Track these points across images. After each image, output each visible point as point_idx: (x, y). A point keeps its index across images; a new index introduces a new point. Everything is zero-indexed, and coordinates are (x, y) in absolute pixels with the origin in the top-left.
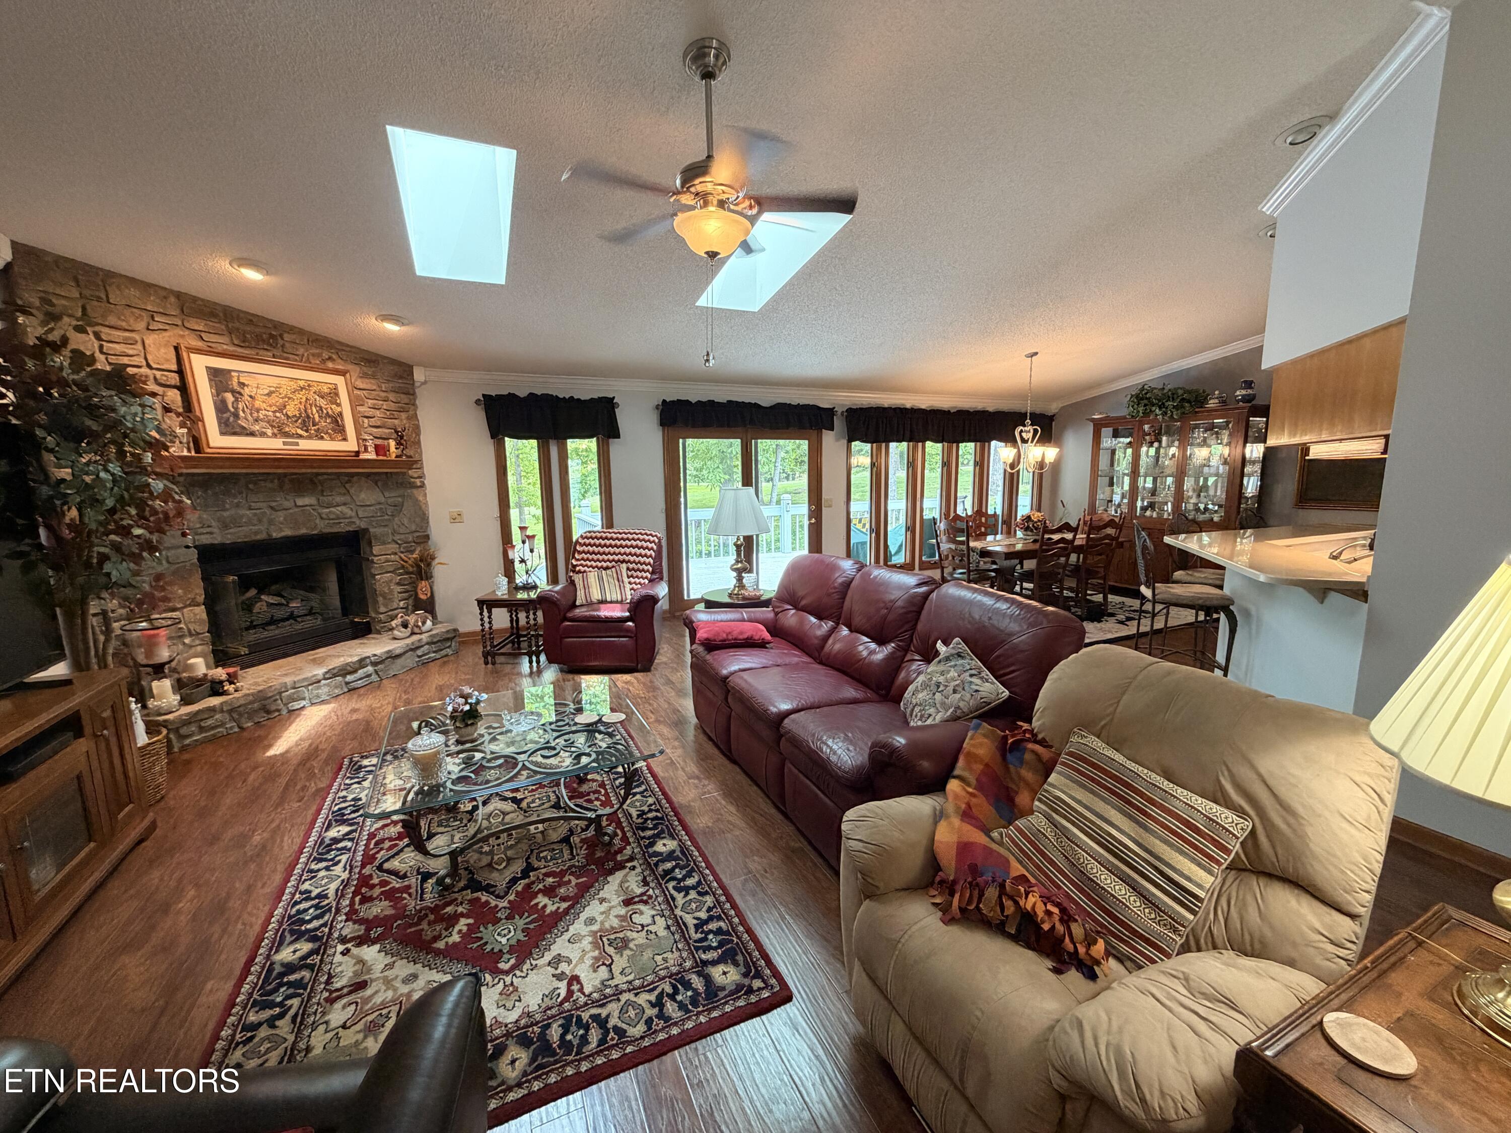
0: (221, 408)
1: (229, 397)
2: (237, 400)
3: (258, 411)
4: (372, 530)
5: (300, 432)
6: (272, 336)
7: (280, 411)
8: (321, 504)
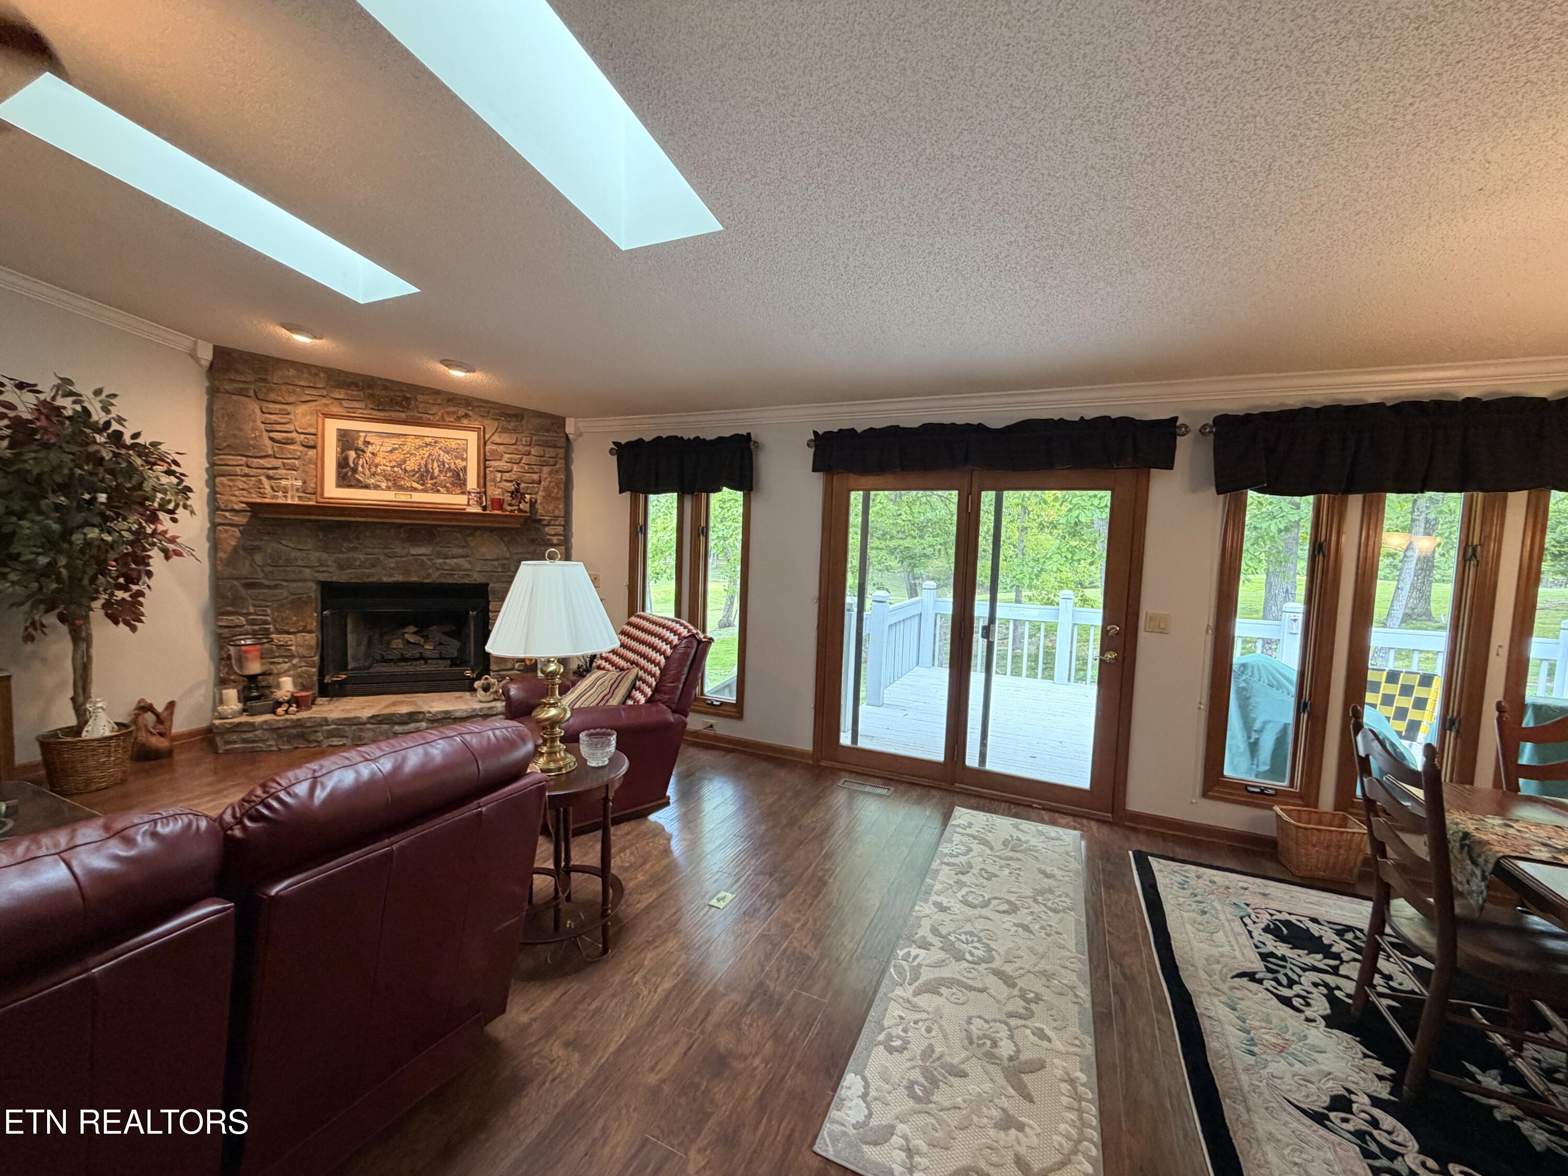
0: (342, 464)
1: (352, 454)
2: (358, 457)
3: (376, 466)
4: (491, 585)
5: (415, 485)
6: (407, 399)
7: (399, 466)
8: (439, 555)
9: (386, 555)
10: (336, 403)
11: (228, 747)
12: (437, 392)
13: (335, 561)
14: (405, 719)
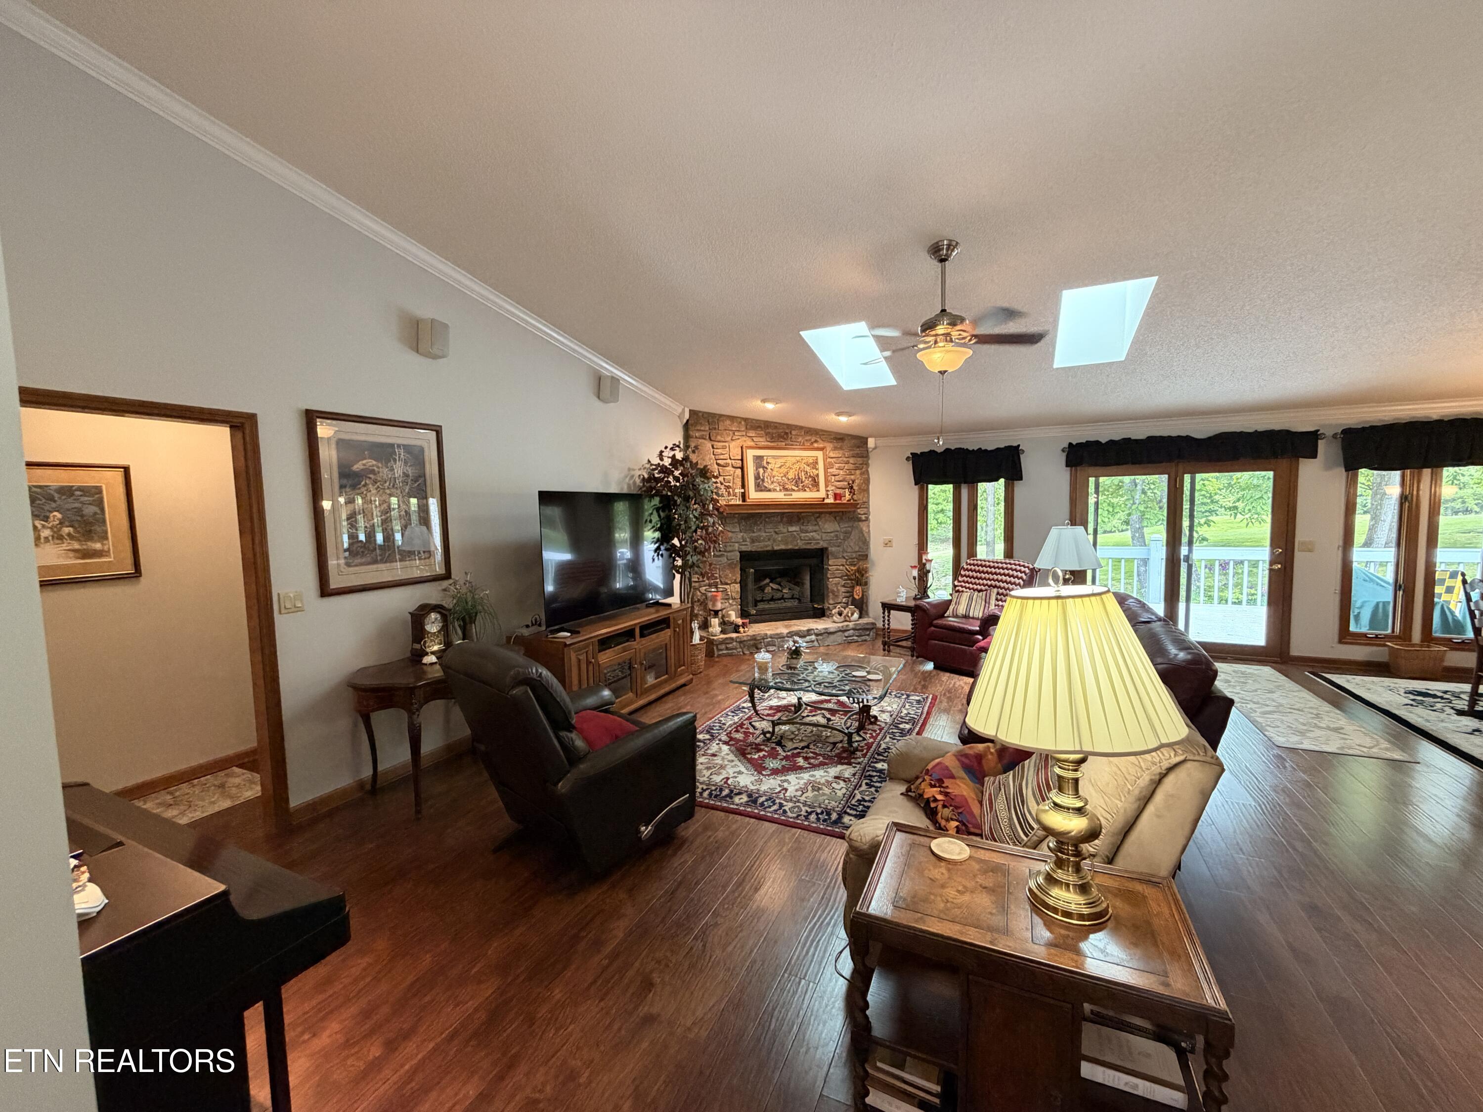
0: (757, 477)
1: (761, 471)
2: (764, 472)
3: (774, 477)
4: (830, 549)
5: (794, 488)
6: (786, 433)
7: (785, 476)
8: (802, 531)
9: (776, 533)
10: (750, 439)
11: (721, 653)
12: (801, 428)
13: (750, 538)
14: (806, 633)
